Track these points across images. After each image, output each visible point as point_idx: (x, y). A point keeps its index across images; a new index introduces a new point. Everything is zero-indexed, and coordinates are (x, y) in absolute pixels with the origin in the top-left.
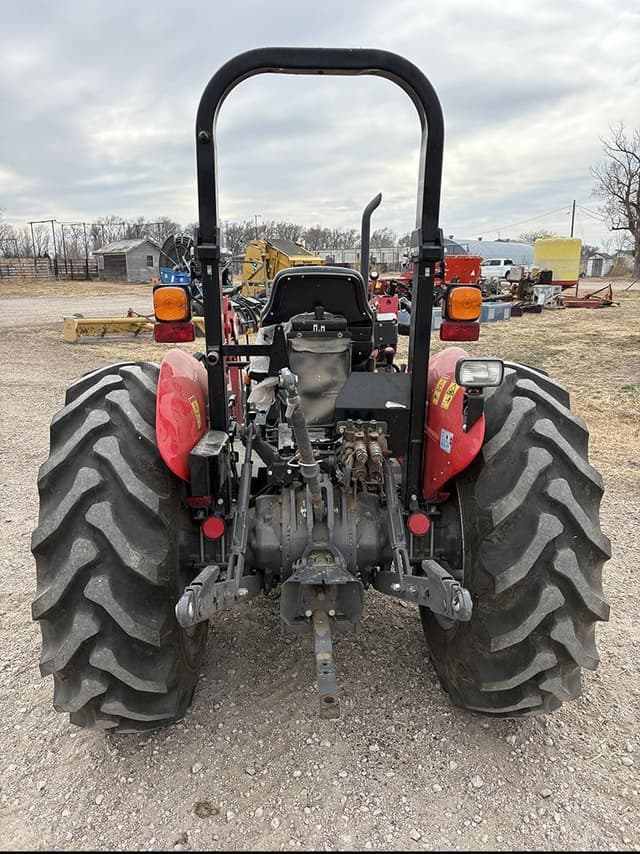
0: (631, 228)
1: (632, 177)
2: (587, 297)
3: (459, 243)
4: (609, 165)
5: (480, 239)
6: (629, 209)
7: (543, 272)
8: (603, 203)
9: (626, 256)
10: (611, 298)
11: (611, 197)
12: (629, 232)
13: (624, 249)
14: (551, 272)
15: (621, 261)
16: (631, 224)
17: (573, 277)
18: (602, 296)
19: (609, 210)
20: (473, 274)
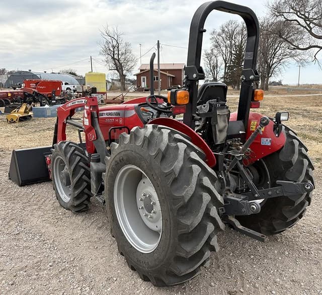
0: (117, 70)
1: (114, 47)
2: (114, 99)
3: (35, 74)
4: (105, 42)
5: (45, 72)
6: (115, 62)
7: (93, 88)
8: (104, 58)
9: (115, 82)
10: (123, 99)
11: (107, 56)
12: (116, 71)
13: (114, 78)
14: (96, 88)
15: (113, 83)
16: (117, 68)
17: (104, 90)
18: (120, 98)
19: (106, 62)
20: (58, 89)
